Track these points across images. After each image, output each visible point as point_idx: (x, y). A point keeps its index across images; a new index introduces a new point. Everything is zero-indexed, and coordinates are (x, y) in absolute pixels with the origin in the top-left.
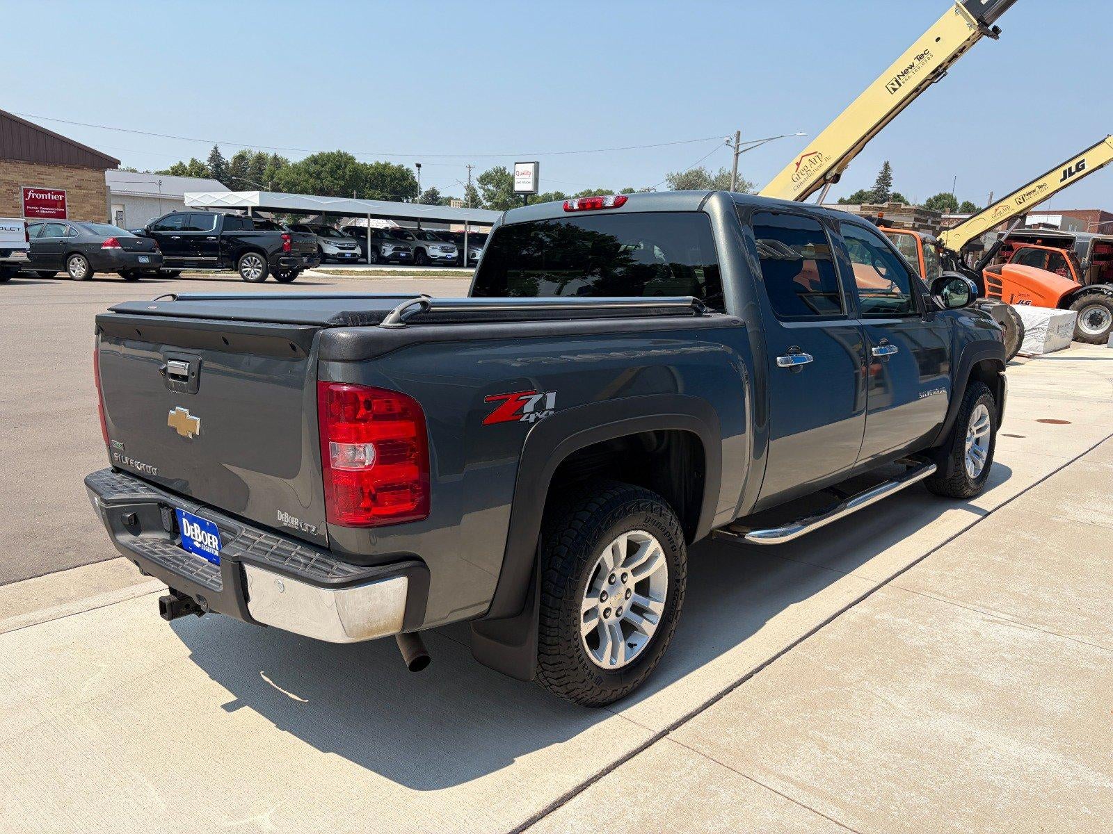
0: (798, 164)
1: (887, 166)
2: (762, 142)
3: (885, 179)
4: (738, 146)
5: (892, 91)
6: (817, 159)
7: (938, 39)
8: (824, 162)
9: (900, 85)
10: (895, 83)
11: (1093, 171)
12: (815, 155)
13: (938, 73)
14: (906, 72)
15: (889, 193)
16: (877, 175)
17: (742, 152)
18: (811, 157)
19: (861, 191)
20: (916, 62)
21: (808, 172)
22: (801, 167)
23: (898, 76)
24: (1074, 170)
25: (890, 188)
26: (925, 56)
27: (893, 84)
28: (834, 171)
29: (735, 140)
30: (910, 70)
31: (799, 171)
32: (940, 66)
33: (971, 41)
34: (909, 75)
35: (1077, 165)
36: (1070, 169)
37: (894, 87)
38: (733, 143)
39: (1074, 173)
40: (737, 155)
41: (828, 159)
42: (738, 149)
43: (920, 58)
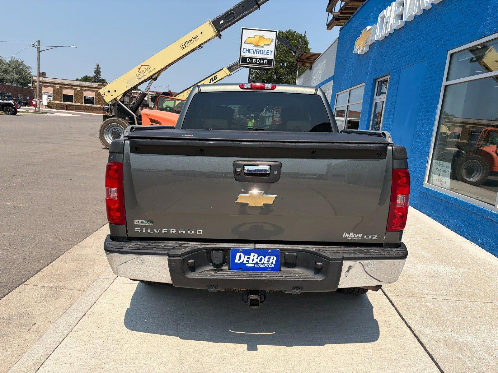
0: (139, 69)
1: (98, 66)
2: (53, 48)
3: (98, 72)
4: (39, 48)
5: (183, 48)
6: (148, 68)
7: (201, 33)
8: (152, 71)
9: (186, 47)
10: (184, 45)
11: (220, 80)
12: (148, 66)
13: (200, 46)
14: (188, 42)
15: (100, 78)
16: (94, 70)
17: (42, 51)
18: (146, 67)
19: (86, 76)
20: (193, 39)
21: (144, 73)
22: (141, 70)
23: (185, 43)
24: (213, 79)
25: (100, 76)
26: (196, 38)
27: (183, 45)
28: (156, 76)
29: (37, 44)
30: (190, 42)
31: (140, 71)
32: (201, 44)
33: (213, 37)
34: (190, 44)
35: (214, 77)
36: (212, 78)
37: (183, 46)
38: (36, 45)
39: (214, 80)
40: (39, 52)
41: (153, 70)
42: (39, 49)
43: (194, 38)
